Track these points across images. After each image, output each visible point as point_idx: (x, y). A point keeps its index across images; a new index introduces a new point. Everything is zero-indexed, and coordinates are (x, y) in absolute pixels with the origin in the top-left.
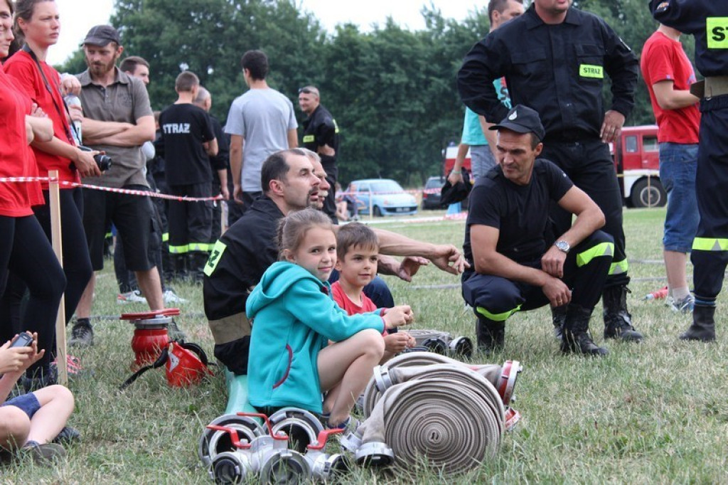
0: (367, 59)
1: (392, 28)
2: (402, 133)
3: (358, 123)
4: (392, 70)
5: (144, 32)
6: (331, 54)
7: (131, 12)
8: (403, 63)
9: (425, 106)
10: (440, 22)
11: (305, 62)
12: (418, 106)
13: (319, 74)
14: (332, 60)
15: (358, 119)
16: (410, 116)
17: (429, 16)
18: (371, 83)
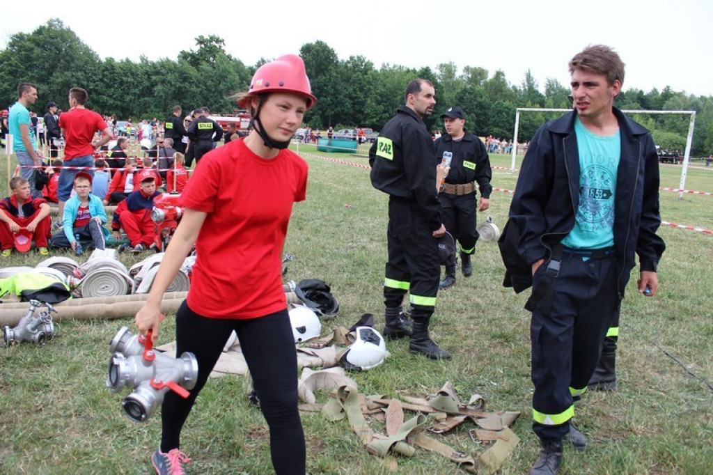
0: (117, 71)
1: (128, 60)
2: (131, 101)
3: (114, 96)
4: (128, 77)
5: (26, 50)
6: (104, 68)
7: (19, 42)
8: (132, 74)
9: (139, 91)
10: (147, 61)
11: (93, 68)
12: (137, 91)
13: (99, 75)
14: (103, 71)
15: (114, 94)
16: (134, 94)
17: (142, 59)
18: (119, 81)
